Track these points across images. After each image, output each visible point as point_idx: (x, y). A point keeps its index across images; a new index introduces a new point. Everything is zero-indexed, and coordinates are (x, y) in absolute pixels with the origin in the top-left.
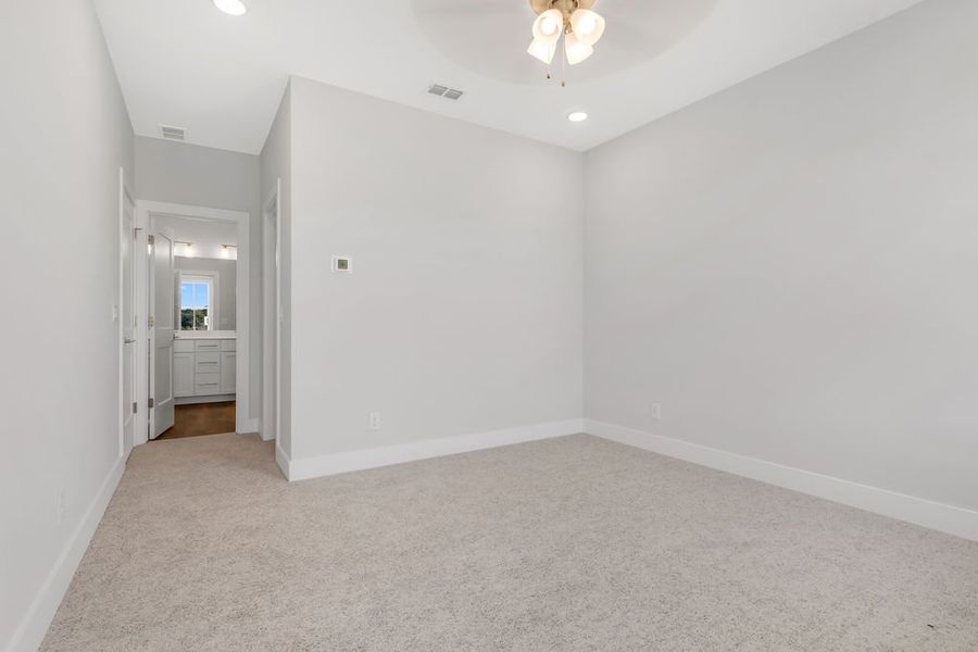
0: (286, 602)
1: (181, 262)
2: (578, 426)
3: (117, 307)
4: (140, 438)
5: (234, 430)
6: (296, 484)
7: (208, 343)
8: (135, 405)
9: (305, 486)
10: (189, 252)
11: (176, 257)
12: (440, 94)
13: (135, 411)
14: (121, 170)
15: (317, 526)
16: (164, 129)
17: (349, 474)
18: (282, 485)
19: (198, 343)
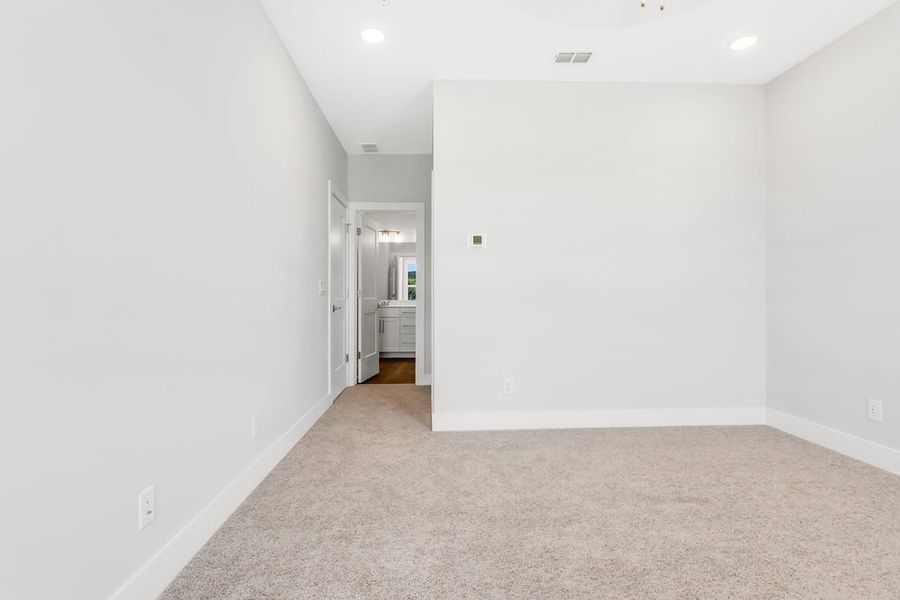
0: (377, 536)
1: (392, 246)
2: (758, 416)
3: (324, 283)
4: (351, 381)
5: (413, 381)
6: (436, 433)
7: (407, 310)
8: (347, 356)
9: (443, 437)
10: (398, 239)
11: (380, 244)
12: (569, 60)
13: (347, 360)
14: (329, 181)
15: (433, 475)
16: (364, 146)
17: (481, 432)
18: (425, 434)
19: (403, 310)
